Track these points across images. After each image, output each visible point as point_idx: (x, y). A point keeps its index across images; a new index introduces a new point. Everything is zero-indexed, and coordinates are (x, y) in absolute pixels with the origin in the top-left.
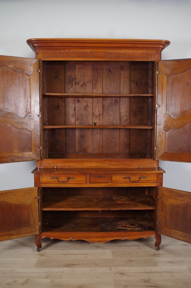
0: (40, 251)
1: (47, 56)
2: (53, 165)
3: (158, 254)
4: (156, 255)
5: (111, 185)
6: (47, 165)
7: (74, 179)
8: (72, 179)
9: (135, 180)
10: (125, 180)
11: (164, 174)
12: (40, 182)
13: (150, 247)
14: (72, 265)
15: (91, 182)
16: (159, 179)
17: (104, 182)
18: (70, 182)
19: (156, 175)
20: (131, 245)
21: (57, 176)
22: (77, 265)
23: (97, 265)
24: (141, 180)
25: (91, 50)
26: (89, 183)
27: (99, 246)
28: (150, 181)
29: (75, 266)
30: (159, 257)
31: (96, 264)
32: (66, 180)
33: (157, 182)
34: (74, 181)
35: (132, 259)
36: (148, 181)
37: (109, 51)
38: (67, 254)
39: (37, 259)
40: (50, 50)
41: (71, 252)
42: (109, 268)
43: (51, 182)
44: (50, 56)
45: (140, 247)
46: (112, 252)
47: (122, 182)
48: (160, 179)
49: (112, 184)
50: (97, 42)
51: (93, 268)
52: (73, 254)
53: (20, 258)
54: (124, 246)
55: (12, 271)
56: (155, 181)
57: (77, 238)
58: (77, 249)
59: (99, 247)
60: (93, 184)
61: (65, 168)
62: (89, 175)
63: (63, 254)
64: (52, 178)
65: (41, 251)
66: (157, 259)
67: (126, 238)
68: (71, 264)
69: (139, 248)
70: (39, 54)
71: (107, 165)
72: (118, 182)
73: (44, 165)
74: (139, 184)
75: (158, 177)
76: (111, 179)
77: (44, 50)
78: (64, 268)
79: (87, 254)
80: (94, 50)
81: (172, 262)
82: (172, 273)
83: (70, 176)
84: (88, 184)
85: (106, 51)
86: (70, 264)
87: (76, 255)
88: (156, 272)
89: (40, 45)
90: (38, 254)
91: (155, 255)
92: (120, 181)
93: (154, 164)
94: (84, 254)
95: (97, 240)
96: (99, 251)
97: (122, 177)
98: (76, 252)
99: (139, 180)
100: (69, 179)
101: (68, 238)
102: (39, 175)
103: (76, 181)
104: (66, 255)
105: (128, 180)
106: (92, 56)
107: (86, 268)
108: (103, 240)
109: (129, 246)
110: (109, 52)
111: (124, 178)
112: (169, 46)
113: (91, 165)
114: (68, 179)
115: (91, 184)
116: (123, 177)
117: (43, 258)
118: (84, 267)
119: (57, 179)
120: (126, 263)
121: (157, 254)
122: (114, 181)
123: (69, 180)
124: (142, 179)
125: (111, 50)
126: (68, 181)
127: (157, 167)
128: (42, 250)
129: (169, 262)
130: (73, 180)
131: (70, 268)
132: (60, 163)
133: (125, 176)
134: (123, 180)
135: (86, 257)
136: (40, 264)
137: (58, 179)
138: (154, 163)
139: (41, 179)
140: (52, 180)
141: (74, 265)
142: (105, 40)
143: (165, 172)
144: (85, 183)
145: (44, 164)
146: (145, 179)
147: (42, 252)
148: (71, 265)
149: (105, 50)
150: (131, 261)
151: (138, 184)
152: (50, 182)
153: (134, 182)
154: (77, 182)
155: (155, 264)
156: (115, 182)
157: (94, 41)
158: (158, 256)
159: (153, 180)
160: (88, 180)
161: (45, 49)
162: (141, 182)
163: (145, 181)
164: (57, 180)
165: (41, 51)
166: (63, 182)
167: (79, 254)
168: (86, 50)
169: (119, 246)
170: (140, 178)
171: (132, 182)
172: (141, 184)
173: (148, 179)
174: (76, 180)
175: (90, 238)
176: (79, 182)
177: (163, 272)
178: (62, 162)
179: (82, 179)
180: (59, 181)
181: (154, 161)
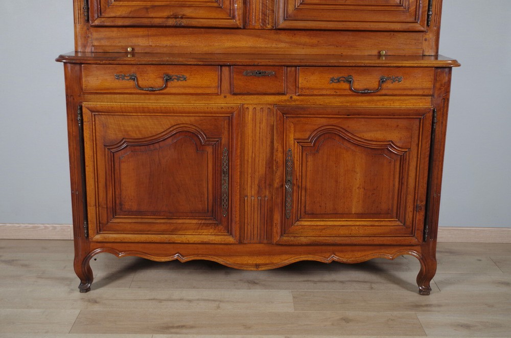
0: (88, 290)
2: (123, 43)
3: (427, 306)
4: (421, 306)
5: (295, 101)
6: (104, 43)
7: (185, 79)
8: (178, 80)
9: (365, 87)
10: (335, 85)
11: (454, 69)
12: (82, 89)
13: (404, 288)
14: (178, 327)
15: (236, 91)
16: (438, 85)
17: (273, 91)
18: (173, 91)
19: (432, 73)
20: (349, 281)
21: (133, 69)
22: (192, 327)
23: (250, 328)
24: (384, 85)
26: (228, 95)
27: (256, 281)
28: (412, 89)
29: (184, 331)
30: (428, 311)
31: (247, 327)
32: (159, 82)
33: (431, 93)
34: (184, 87)
35: (350, 314)
36: (404, 89)
38: (165, 300)
39: (77, 312)
41: (177, 294)
43: (116, 89)
45: (373, 285)
46: (294, 297)
47: (328, 92)
48: (441, 85)
49: (298, 97)
52: (181, 300)
53: (28, 307)
56: (426, 92)
57: (193, 255)
58: (195, 287)
59: (257, 284)
60: (240, 96)
62: (230, 71)
63: (154, 299)
64: (118, 77)
65: (91, 292)
66: (423, 317)
67: (336, 258)
68: (176, 325)
69: (372, 288)
71: (282, 45)
72: (315, 92)
73: (96, 43)
74: (378, 101)
75: (435, 79)
76: (296, 81)
78: (155, 335)
79: (220, 301)
81: (467, 327)
83: (170, 72)
84: (225, 97)
86: (171, 325)
87: (190, 301)
90: (82, 299)
91: (417, 306)
92: (322, 89)
93: (425, 44)
94: (214, 301)
95: (250, 262)
96: (257, 293)
97: (327, 76)
98: (191, 294)
99: (380, 85)
100: (168, 79)
101: (166, 255)
102: (77, 67)
103: (190, 87)
104: (160, 301)
105: (346, 86)
108: (268, 262)
109: (342, 282)
111: (332, 80)
113: (237, 44)
114: (167, 80)
115: (235, 97)
116: (331, 76)
117: (96, 308)
119: (134, 79)
120: (333, 325)
121: (423, 304)
122: (302, 89)
123: (169, 84)
124: (389, 85)
126: (166, 87)
127: (433, 54)
128: (94, 289)
129: (459, 325)
130: (180, 83)
131: (170, 335)
132: (143, 36)
133: (336, 75)
134: (331, 86)
135: (218, 307)
136: (85, 324)
138: (426, 40)
139: (84, 80)
140: (118, 84)
141: (183, 327)
143: (457, 65)
144: (217, 94)
145: (97, 39)
146: (396, 85)
147: (93, 294)
148: (173, 327)
150: (346, 320)
151: (375, 98)
152: (112, 89)
153: (365, 93)
154: (192, 91)
155: (418, 330)
156: (307, 92)
158: (425, 308)
159: (423, 89)
160: (226, 85)
162: (383, 92)
163: (398, 89)
164: (132, 83)
166: (152, 91)
167: (198, 300)
169: (315, 282)
170: (381, 82)
171: (357, 93)
172: (385, 100)
173: (406, 83)
174: (189, 82)
175: (230, 256)
176: (199, 91)
178: (148, 36)
179: (206, 80)
180: (139, 87)
181: (427, 37)
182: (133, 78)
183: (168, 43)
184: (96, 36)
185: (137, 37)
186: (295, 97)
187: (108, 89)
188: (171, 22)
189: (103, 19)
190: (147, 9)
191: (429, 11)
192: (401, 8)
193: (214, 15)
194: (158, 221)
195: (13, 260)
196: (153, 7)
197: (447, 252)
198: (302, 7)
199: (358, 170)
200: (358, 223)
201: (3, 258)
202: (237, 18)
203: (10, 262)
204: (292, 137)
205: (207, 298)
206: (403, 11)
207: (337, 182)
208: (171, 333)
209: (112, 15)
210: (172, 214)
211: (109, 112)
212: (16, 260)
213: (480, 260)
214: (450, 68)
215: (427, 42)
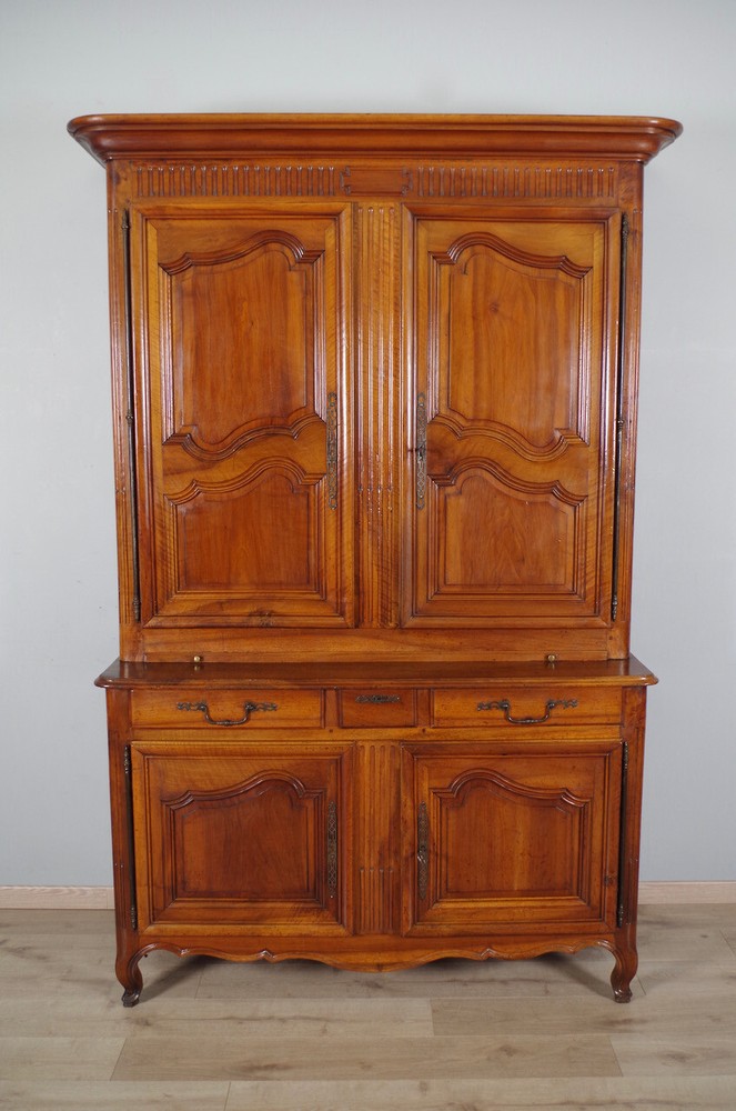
0: (134, 1003)
1: (156, 189)
2: (188, 649)
3: (626, 1022)
4: (618, 1022)
5: (428, 735)
6: (161, 649)
7: (275, 708)
8: (265, 709)
9: (526, 715)
10: (485, 714)
11: (650, 689)
12: (131, 723)
13: (593, 989)
14: (267, 1067)
15: (346, 724)
16: (628, 709)
17: (397, 723)
18: (258, 724)
19: (619, 694)
20: (514, 980)
21: (203, 696)
22: (286, 1067)
23: (369, 1067)
24: (553, 712)
25: (345, 163)
26: (335, 729)
27: (380, 983)
28: (592, 716)
29: (276, 1074)
30: (626, 1031)
31: (366, 1066)
32: (239, 713)
33: (619, 720)
34: (273, 719)
35: (515, 1040)
36: (582, 717)
37: (420, 165)
38: (247, 1019)
39: (120, 1042)
40: (169, 162)
41: (265, 1007)
42: (416, 1083)
43: (178, 723)
44: (166, 190)
45: (551, 988)
46: (434, 1011)
47: (475, 723)
48: (633, 709)
49: (433, 730)
50: (367, 127)
51: (352, 1084)
52: (270, 1018)
53: (50, 1034)
54: (481, 982)
55: (16, 1094)
56: (612, 720)
57: (288, 952)
58: (289, 996)
59: (380, 987)
60: (351, 730)
61: (237, 660)
62: (337, 695)
63: (231, 1018)
64: (182, 707)
65: (139, 1005)
66: (619, 1043)
67: (493, 953)
68: (264, 1064)
69: (547, 992)
70: (123, 182)
71: (411, 649)
72: (457, 724)
73: (149, 650)
74: (546, 732)
75: (624, 702)
76: (429, 709)
77: (144, 165)
78: (233, 1083)
79: (328, 1020)
80: (356, 163)
81: (680, 1058)
82: (681, 1105)
83: (254, 700)
84: (331, 731)
85: (406, 164)
86: (256, 1064)
87: (283, 1020)
88: (613, 1102)
89: (124, 141)
90: (127, 1018)
91: (610, 1024)
92: (467, 719)
93: (610, 645)
94: (318, 1019)
95: (370, 961)
96: (380, 1004)
97: (474, 701)
98: (284, 1007)
99: (547, 713)
100: (250, 709)
101: (249, 953)
102: (125, 694)
103: (281, 719)
104: (240, 1021)
105: (501, 714)
106: (346, 186)
107: (324, 1083)
108: (395, 960)
109: (504, 982)
110: (421, 169)
111: (481, 706)
112: (678, 141)
113: (346, 649)
114: (249, 711)
115: (345, 731)
116: (479, 702)
117: (148, 1034)
118: (315, 1078)
119: (203, 710)
120: (489, 1059)
121: (620, 1019)
122: (439, 719)
123: (253, 715)
124: (559, 711)
125: (428, 162)
126: (248, 719)
127: (622, 656)
128: (144, 1001)
129: (669, 1055)
130: (269, 714)
131: (256, 1082)
132: (215, 640)
133: (486, 700)
134: (479, 714)
136: (134, 1065)
138: (611, 638)
139: (134, 710)
140: (181, 716)
141: (272, 1067)
142: (403, 119)
143: (654, 681)
144: (320, 728)
145: (151, 645)
146: (569, 711)
147: (145, 1008)
148: (259, 1068)
149: (403, 163)
150: (509, 1050)
151: (541, 729)
152: (173, 724)
153: (527, 722)
154: (283, 724)
155: (610, 1065)
156: (446, 723)
157: (355, 122)
158: (622, 1027)
159: (606, 715)
160: (331, 716)
161: (147, 160)
162: (552, 721)
163: (571, 717)
164: (200, 715)
165: (129, 170)
166: (228, 724)
167: (294, 1018)
168: (321, 164)
169: (465, 983)
170: (549, 707)
171: (516, 723)
172: (556, 732)
173: (585, 708)
174: (281, 713)
175: (340, 952)
176: (296, 724)
177: (641, 1101)
178: (223, 639)
179: (305, 709)
180: (211, 721)
181: (612, 634)
182: (204, 708)
183: (251, 649)
184: (149, 639)
185: (208, 640)
186: (429, 730)
187: (167, 723)
188: (255, 621)
189: (160, 619)
190: (220, 604)
191: (613, 600)
192: (575, 598)
193: (314, 610)
194: (237, 905)
195: (24, 949)
196: (230, 601)
197: (658, 923)
198: (436, 598)
199: (520, 829)
200: (523, 904)
201: (9, 945)
202: (348, 615)
203: (20, 952)
204: (426, 785)
205: (307, 1014)
206: (578, 602)
207: (491, 846)
208: (257, 1079)
209: (173, 612)
210: (256, 896)
211: (169, 755)
212: (30, 948)
213: (705, 937)
214: (645, 687)
215: (612, 642)
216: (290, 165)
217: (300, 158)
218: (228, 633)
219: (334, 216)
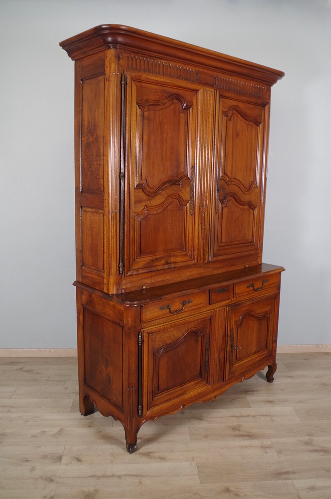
1: (134, 66)
2: (139, 283)
5: (234, 301)
6: (129, 285)
7: (192, 302)
9: (258, 287)
12: (142, 321)
15: (211, 302)
18: (186, 310)
21: (169, 302)
25: (198, 69)
26: (208, 306)
28: (271, 284)
32: (181, 306)
34: (191, 306)
40: (139, 55)
43: (160, 316)
44: (138, 68)
47: (246, 293)
57: (189, 403)
60: (213, 305)
62: (209, 292)
64: (162, 308)
70: (121, 60)
72: (241, 295)
73: (124, 287)
76: (234, 291)
77: (130, 54)
80: (201, 70)
83: (186, 300)
85: (215, 74)
92: (244, 292)
93: (259, 259)
95: (213, 396)
97: (246, 285)
100: (184, 304)
101: (177, 409)
102: (139, 308)
103: (194, 306)
105: (251, 288)
106: (198, 79)
108: (220, 392)
110: (219, 77)
111: (247, 287)
115: (211, 306)
122: (236, 295)
123: (185, 306)
124: (265, 284)
125: (221, 74)
126: (183, 308)
130: (190, 304)
133: (248, 284)
134: (247, 290)
137: (168, 307)
139: (144, 315)
140: (161, 313)
143: (283, 270)
144: (204, 306)
145: (125, 284)
146: (267, 284)
151: (261, 291)
152: (158, 317)
153: (258, 290)
154: (194, 308)
156: (238, 295)
159: (275, 283)
160: (207, 300)
161: (131, 52)
162: (264, 287)
164: (168, 310)
165: (124, 55)
166: (177, 312)
170: (263, 284)
172: (265, 291)
173: (270, 282)
174: (194, 303)
175: (205, 396)
176: (197, 307)
179: (200, 300)
180: (171, 312)
183: (161, 279)
184: (124, 282)
185: (146, 278)
186: (233, 299)
187: (156, 317)
188: (166, 267)
189: (132, 271)
190: (153, 261)
192: (253, 243)
193: (184, 259)
194: (177, 390)
196: (156, 259)
198: (220, 248)
199: (255, 330)
200: (254, 357)
202: (196, 259)
204: (233, 320)
207: (248, 338)
209: (136, 267)
211: (158, 332)
216: (181, 66)
217: (184, 64)
218: (153, 274)
219: (196, 91)
